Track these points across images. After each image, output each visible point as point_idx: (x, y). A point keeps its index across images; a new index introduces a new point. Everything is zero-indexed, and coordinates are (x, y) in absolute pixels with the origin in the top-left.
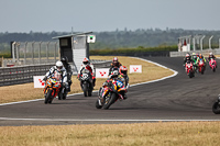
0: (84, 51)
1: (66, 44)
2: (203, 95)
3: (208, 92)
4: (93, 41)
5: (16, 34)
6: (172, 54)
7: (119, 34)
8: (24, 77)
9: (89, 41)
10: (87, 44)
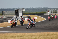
0: (22, 13)
1: (17, 11)
2: (53, 25)
3: (54, 24)
4: (24, 11)
5: (4, 9)
6: (45, 14)
7: (31, 9)
8: (6, 20)
9: (23, 11)
10: (23, 12)
